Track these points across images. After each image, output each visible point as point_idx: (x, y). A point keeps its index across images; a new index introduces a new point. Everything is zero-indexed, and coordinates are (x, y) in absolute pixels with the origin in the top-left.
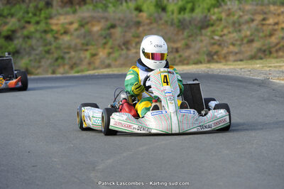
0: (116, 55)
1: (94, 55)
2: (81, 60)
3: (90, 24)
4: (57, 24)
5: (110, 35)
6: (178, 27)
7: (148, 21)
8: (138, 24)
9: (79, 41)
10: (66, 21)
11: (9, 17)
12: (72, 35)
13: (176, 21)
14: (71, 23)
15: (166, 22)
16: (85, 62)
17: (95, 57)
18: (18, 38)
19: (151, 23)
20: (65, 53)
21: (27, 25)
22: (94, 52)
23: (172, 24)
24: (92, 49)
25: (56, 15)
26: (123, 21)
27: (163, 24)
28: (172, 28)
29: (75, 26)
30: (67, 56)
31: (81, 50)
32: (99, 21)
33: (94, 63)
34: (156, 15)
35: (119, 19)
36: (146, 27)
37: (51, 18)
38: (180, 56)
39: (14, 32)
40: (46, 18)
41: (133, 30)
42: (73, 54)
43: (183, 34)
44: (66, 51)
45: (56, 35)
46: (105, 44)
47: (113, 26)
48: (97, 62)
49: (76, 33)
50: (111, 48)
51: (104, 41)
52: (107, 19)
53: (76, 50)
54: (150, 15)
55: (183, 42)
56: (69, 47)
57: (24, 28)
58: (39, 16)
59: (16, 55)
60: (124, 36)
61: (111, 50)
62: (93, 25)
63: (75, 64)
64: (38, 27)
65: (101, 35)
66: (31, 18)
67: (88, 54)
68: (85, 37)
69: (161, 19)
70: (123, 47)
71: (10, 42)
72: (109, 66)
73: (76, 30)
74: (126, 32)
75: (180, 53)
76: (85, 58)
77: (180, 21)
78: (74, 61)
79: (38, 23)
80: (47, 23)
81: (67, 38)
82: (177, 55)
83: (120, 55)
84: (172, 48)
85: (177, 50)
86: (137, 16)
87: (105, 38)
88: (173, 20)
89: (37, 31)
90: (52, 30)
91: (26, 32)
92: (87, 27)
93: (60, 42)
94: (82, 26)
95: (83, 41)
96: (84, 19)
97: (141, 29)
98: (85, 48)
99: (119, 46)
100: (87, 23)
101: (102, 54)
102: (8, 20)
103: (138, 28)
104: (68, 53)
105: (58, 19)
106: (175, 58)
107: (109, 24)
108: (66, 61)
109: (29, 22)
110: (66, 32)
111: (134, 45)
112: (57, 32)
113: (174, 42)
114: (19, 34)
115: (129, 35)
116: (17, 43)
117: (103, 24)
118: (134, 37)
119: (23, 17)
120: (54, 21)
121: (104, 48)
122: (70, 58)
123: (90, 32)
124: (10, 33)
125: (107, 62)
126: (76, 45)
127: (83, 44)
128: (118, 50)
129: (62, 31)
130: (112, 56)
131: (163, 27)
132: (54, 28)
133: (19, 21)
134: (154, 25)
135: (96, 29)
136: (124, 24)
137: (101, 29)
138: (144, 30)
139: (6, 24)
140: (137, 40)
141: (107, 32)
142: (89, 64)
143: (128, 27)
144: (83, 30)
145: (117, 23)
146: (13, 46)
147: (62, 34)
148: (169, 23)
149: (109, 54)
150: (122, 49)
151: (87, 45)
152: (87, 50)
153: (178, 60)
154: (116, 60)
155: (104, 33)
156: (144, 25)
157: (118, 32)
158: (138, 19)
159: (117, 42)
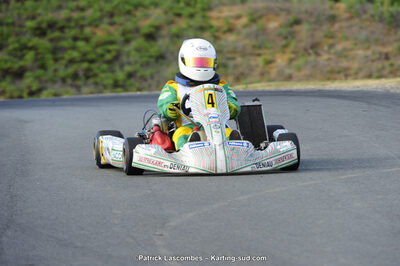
0: (300, 61)
1: (269, 62)
2: (251, 69)
3: (264, 19)
4: (218, 18)
5: (293, 35)
6: (390, 23)
7: (347, 15)
8: (333, 19)
9: (248, 43)
10: (232, 14)
11: (152, 7)
12: (239, 33)
13: (386, 15)
14: (238, 17)
15: (373, 16)
16: (257, 72)
17: (271, 66)
18: (163, 37)
19: (351, 18)
20: (229, 59)
21: (177, 19)
22: (269, 58)
23: (381, 20)
24: (267, 55)
25: (217, 6)
26: (311, 14)
27: (367, 20)
28: (380, 25)
29: (244, 20)
30: (231, 63)
31: (252, 54)
32: (277, 15)
33: (269, 73)
34: (358, 6)
35: (306, 12)
36: (344, 24)
37: (209, 8)
38: (392, 65)
39: (158, 28)
40: (204, 10)
41: (325, 27)
42: (239, 60)
43: (396, 33)
44: (229, 55)
45: (217, 34)
46: (285, 46)
47: (297, 22)
48: (274, 72)
49: (245, 31)
50: (294, 52)
51: (284, 42)
52: (288, 12)
53: (244, 54)
54: (351, 7)
55: (396, 45)
56: (234, 51)
57: (172, 22)
58: (194, 7)
59: (161, 61)
60: (313, 35)
61: (293, 56)
62: (269, 20)
63: (242, 74)
64: (193, 22)
65: (280, 35)
66: (182, 9)
67: (260, 61)
68: (257, 36)
69: (365, 12)
70: (311, 51)
71: (153, 43)
72: (289, 78)
73: (245, 26)
74: (315, 30)
75: (392, 61)
76: (257, 66)
77: (392, 16)
78: (241, 70)
79: (192, 16)
80: (204, 17)
81: (231, 38)
82: (387, 63)
83: (307, 63)
84: (380, 54)
85: (387, 57)
86: (332, 8)
87: (286, 38)
88: (382, 13)
89: (190, 27)
90: (211, 27)
91: (174, 29)
92: (261, 23)
93: (223, 42)
94: (253, 21)
95: (254, 43)
96: (256, 11)
97: (337, 26)
98: (258, 52)
99: (306, 50)
100: (261, 17)
101: (281, 61)
102: (149, 12)
103: (333, 25)
104: (234, 59)
105: (220, 12)
106: (383, 68)
107: (291, 18)
108: (230, 71)
109: (179, 15)
110: (230, 30)
111: (326, 48)
112: (218, 30)
113: (384, 45)
114: (164, 32)
115: (319, 35)
116: (162, 43)
117: (283, 19)
118: (326, 36)
119: (171, 8)
120: (214, 14)
121: (284, 53)
122: (236, 66)
123: (264, 30)
124: (152, 30)
125: (288, 71)
126: (244, 48)
127: (254, 47)
128: (303, 55)
129: (225, 28)
130: (295, 63)
131: (368, 23)
132: (215, 23)
133: (166, 13)
134: (356, 21)
135: (273, 25)
136: (313, 20)
137: (281, 26)
138: (341, 28)
139: (147, 17)
140: (331, 41)
141: (289, 29)
142: (262, 74)
143: (318, 22)
144: (254, 27)
145: (303, 16)
146: (156, 48)
147: (225, 32)
148: (377, 18)
149: (291, 61)
150: (309, 54)
151: (260, 47)
152: (259, 55)
153: (388, 69)
154: (299, 69)
155: (284, 31)
156: (340, 21)
157: (303, 30)
158: (333, 12)
159: (303, 44)
